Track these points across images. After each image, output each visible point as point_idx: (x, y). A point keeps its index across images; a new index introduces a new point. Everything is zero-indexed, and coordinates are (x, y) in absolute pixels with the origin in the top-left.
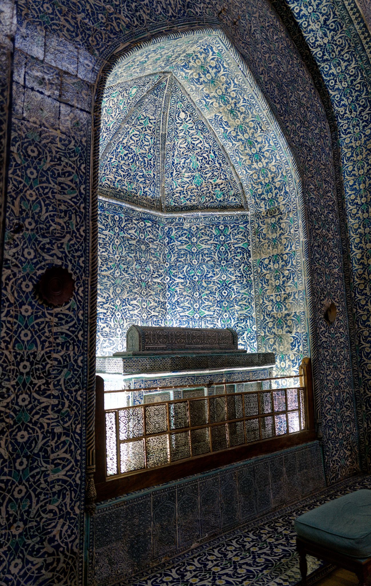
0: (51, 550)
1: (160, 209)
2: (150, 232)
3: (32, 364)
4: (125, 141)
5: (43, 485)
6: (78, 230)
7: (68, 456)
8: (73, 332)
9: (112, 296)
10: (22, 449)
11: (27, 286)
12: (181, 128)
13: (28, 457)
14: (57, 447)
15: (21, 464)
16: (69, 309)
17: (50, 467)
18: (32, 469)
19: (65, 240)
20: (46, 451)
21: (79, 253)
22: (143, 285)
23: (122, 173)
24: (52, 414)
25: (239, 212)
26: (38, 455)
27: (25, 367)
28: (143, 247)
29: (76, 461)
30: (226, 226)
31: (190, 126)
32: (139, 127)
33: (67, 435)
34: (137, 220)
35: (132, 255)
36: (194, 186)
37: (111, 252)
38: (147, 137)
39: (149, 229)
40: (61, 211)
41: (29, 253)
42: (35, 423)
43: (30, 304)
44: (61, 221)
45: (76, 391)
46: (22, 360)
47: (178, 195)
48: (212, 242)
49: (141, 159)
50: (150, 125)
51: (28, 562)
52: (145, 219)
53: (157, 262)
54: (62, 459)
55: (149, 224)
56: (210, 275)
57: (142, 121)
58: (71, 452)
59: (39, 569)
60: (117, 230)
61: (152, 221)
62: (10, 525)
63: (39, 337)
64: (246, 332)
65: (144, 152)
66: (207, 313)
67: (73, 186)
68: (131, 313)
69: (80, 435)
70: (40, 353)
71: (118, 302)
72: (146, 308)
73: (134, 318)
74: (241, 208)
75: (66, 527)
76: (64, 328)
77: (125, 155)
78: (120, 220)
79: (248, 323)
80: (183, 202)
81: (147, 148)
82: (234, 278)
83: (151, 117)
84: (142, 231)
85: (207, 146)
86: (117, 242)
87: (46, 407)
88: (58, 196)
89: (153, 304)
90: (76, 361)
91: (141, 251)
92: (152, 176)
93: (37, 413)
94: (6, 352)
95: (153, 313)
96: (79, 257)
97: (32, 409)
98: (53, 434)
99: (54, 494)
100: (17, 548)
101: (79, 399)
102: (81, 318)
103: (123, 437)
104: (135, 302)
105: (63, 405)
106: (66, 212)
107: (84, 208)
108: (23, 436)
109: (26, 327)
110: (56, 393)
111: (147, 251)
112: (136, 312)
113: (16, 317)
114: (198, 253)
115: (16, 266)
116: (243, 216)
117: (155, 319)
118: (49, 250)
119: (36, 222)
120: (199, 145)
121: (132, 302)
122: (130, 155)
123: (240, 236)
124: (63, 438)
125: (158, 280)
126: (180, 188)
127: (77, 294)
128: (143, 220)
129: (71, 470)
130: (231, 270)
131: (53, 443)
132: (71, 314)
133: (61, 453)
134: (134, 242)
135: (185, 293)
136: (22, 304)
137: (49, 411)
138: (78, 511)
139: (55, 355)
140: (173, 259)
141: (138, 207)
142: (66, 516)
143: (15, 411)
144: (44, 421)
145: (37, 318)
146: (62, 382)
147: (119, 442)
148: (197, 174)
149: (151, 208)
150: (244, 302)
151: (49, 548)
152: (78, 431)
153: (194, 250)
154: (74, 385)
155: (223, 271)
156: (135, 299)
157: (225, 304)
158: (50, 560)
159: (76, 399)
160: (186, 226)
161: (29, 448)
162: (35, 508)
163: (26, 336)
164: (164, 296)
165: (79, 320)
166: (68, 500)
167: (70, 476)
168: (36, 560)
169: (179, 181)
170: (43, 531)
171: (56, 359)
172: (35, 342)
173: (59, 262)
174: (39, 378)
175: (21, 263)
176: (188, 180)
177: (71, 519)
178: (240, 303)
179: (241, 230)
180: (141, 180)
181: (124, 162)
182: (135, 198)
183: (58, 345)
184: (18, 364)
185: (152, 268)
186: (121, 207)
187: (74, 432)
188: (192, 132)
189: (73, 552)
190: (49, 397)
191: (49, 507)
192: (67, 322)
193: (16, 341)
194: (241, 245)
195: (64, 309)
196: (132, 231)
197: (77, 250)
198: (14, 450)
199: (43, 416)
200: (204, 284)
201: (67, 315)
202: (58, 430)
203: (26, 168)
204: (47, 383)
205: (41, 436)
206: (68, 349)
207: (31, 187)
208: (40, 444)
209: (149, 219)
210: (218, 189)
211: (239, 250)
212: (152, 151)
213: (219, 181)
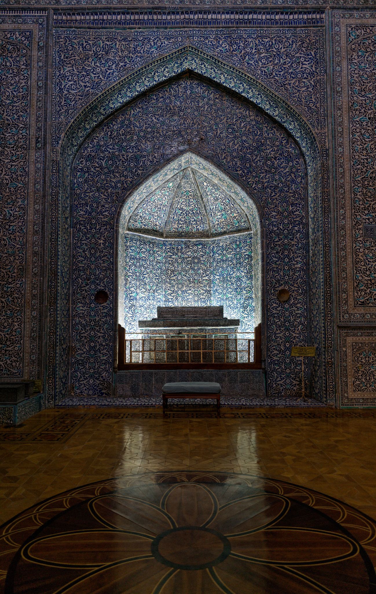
0: (102, 380)
1: (208, 237)
2: (200, 251)
3: (95, 322)
4: (179, 206)
5: (99, 360)
6: (110, 275)
7: (107, 353)
8: (109, 312)
9: (176, 290)
10: (92, 348)
11: (93, 297)
12: (207, 190)
13: (94, 351)
14: (104, 349)
15: (92, 352)
16: (107, 304)
17: (101, 355)
18: (95, 355)
19: (105, 280)
20: (100, 350)
21: (110, 284)
22: (196, 282)
23: (182, 223)
24: (101, 339)
25: (246, 233)
26: (97, 351)
27: (92, 323)
28: (196, 261)
29: (110, 355)
30: (240, 242)
31: (211, 188)
32: (184, 197)
33: (107, 346)
34: (192, 246)
35: (189, 266)
36: (224, 220)
37: (176, 266)
38: (191, 200)
39: (200, 249)
40: (103, 270)
41: (93, 287)
42: (96, 341)
43: (94, 303)
44: (103, 274)
45: (110, 332)
46: (92, 321)
47: (217, 226)
48: (233, 253)
49: (191, 212)
50: (190, 194)
51: (95, 381)
52: (197, 245)
53: (205, 268)
54: (106, 353)
55: (199, 247)
56: (232, 273)
57: (185, 194)
58: (108, 351)
59: (99, 384)
60: (180, 254)
61: (202, 244)
62: (90, 369)
63: (97, 314)
64: (249, 307)
65: (192, 208)
66: (229, 296)
67: (108, 259)
68: (187, 297)
69: (112, 346)
70: (97, 319)
71: (180, 292)
72: (197, 294)
73: (189, 300)
74: (248, 229)
75: (107, 374)
76: (105, 311)
77: (181, 213)
78: (182, 248)
79: (250, 302)
80: (220, 230)
81: (192, 205)
82: (243, 274)
83: (189, 190)
84: (196, 252)
85: (223, 196)
86: (180, 261)
87: (100, 336)
88: (102, 265)
89: (202, 291)
90: (110, 322)
91: (194, 263)
92: (201, 219)
93: (97, 338)
94: (87, 319)
95: (202, 297)
96: (110, 285)
97: (95, 336)
98: (102, 345)
99: (103, 363)
100: (92, 376)
101: (111, 334)
102: (111, 307)
103: (133, 350)
104: (190, 292)
105: (105, 336)
106: (105, 270)
107: (112, 267)
108: (92, 344)
109: (93, 311)
110: (103, 332)
111: (198, 263)
112: (191, 297)
113: (89, 308)
114: (226, 260)
115: (89, 291)
116: (249, 234)
117: (203, 300)
118: (99, 284)
119: (95, 276)
120: (219, 197)
121: (188, 292)
122: (184, 212)
123: (247, 247)
124: (106, 347)
125: (206, 278)
126: (217, 222)
127: (110, 298)
128: (196, 245)
129: (108, 357)
130: (242, 269)
131: (102, 348)
132: (108, 306)
133: (105, 351)
134: (190, 259)
135: (220, 285)
136: (91, 303)
137: (101, 337)
138: (111, 371)
139: (102, 320)
140: (215, 264)
141: (192, 239)
142: (107, 371)
143: (90, 336)
144: (99, 340)
145: (96, 308)
146: (105, 328)
147: (131, 352)
148: (223, 212)
149: (202, 237)
150: (248, 289)
151: (101, 379)
152: (111, 345)
153: (224, 258)
154: (109, 330)
155: (238, 270)
156: (190, 290)
157: (239, 290)
158: (102, 383)
159: (110, 334)
160: (221, 244)
161: (95, 348)
162: (96, 367)
163: (93, 313)
164: (210, 287)
165: (111, 308)
166: (107, 366)
167: (108, 359)
168: (97, 381)
169: (216, 218)
170: (100, 374)
171: (102, 321)
172: (95, 315)
173: (103, 288)
174: (97, 327)
175: (90, 290)
176: (220, 217)
177: (108, 372)
178: (246, 289)
179: (248, 243)
180: (194, 223)
181: (181, 217)
182: (191, 234)
183: (103, 316)
184: (90, 322)
185: (202, 272)
186: (182, 241)
187: (110, 345)
188: (213, 191)
189: (109, 382)
190: (100, 333)
191: (101, 367)
192: (106, 309)
193: (90, 315)
194: (247, 253)
195: (105, 304)
196: (190, 253)
197: (109, 283)
198: (90, 348)
199: (99, 339)
200: (229, 279)
201: (106, 306)
202: (104, 344)
203: (91, 258)
204: (100, 329)
205: (98, 345)
206: (107, 318)
207: (93, 264)
208: (98, 348)
209: (200, 244)
210: (235, 219)
211: (247, 257)
212: (196, 206)
213: (235, 215)
